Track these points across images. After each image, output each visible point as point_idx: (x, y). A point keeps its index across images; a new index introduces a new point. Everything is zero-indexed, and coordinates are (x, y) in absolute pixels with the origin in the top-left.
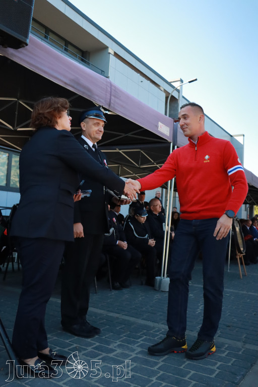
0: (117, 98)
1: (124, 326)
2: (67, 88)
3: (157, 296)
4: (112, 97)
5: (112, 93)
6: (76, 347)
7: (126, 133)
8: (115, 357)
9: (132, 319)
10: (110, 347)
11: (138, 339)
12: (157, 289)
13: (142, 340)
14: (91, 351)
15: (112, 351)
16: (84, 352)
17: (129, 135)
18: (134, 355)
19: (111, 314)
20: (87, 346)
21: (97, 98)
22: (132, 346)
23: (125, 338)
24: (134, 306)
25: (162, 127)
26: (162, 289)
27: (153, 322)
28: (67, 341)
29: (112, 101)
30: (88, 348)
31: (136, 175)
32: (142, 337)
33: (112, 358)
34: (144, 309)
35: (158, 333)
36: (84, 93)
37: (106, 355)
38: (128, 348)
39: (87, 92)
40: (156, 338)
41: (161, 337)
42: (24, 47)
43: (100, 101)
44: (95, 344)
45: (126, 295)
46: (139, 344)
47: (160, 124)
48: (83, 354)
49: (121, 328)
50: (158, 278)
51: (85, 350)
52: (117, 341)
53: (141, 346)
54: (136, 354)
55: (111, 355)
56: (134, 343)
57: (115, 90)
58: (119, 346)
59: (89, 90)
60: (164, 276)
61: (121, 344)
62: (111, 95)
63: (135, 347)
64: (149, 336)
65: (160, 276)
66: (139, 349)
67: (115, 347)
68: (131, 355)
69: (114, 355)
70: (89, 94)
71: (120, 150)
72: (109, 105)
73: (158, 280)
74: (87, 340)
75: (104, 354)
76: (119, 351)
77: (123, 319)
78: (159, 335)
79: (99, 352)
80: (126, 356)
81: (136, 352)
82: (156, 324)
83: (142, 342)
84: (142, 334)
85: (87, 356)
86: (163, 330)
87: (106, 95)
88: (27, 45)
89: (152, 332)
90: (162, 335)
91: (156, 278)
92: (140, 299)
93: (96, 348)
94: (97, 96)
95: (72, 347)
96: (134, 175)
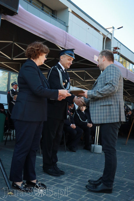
0: (70, 42)
1: (70, 170)
2: (41, 37)
3: (92, 155)
4: (67, 41)
5: (67, 39)
6: (43, 179)
7: (76, 61)
8: (64, 185)
9: (75, 167)
10: (61, 180)
11: (77, 177)
12: (92, 151)
13: (80, 177)
14: (51, 182)
15: (62, 182)
16: (47, 182)
17: (78, 62)
18: (74, 184)
19: (64, 164)
20: (49, 179)
21: (58, 42)
22: (74, 180)
23: (70, 176)
24: (78, 160)
25: (96, 58)
26: (95, 151)
27: (87, 168)
28: (38, 176)
29: (67, 44)
30: (49, 180)
31: (83, 86)
32: (80, 176)
33: (62, 185)
34: (83, 162)
35: (89, 174)
36: (50, 39)
37: (59, 184)
38: (71, 181)
39: (52, 39)
40: (87, 177)
41: (91, 176)
42: (15, 15)
43: (60, 44)
44: (53, 178)
45: (74, 154)
46: (78, 179)
47: (95, 56)
48: (46, 183)
49: (69, 171)
50: (93, 145)
51: (48, 181)
52: (66, 177)
53: (78, 180)
54: (75, 184)
55: (62, 184)
56: (75, 178)
57: (68, 37)
58: (66, 180)
59: (54, 37)
60: (96, 144)
61: (67, 179)
62: (66, 40)
63: (75, 180)
64: (84, 175)
65: (94, 144)
66: (77, 182)
67: (64, 180)
68: (73, 184)
69: (63, 184)
70: (53, 40)
71: (73, 71)
72: (65, 46)
73: (93, 146)
74: (49, 176)
75: (58, 183)
76: (66, 182)
77: (70, 166)
78: (89, 175)
79: (55, 182)
80: (70, 185)
81: (75, 183)
82: (88, 170)
83: (79, 178)
84: (80, 174)
85: (48, 184)
86: (92, 173)
87: (63, 40)
88: (17, 14)
89: (86, 173)
90: (91, 175)
91: (92, 145)
92: (82, 156)
93: (54, 180)
94: (58, 41)
95: (41, 179)
96: (82, 86)
